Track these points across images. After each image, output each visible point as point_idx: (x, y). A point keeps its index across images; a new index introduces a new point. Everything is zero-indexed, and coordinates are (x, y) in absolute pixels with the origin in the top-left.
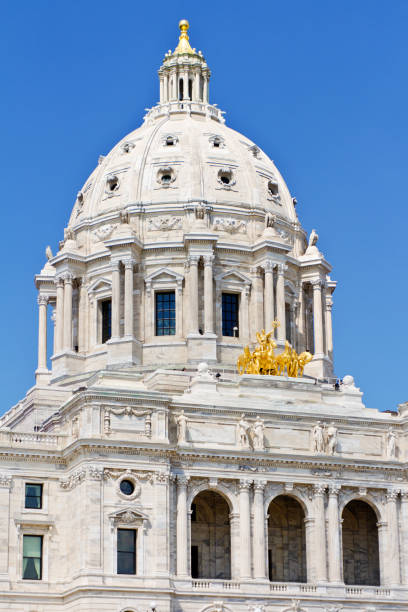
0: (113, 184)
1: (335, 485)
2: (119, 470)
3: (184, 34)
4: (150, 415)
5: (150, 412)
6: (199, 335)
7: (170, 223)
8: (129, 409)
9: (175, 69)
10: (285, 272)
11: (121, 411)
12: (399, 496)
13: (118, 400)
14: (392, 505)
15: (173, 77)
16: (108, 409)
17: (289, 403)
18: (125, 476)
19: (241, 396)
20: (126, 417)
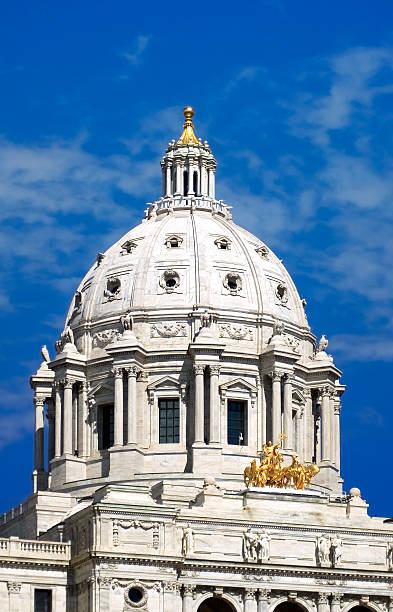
0: (114, 286)
1: (338, 593)
2: (127, 579)
3: (189, 122)
4: (158, 527)
5: (158, 524)
6: (204, 445)
7: (173, 330)
8: (137, 523)
11: (129, 524)
13: (126, 514)
16: (116, 522)
17: (295, 515)
18: (133, 585)
19: (247, 509)
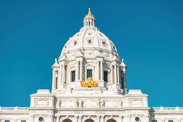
1: (103, 115)
2: (39, 115)
3: (89, 11)
4: (48, 100)
5: (48, 99)
8: (42, 99)
9: (88, 19)
10: (103, 62)
11: (40, 99)
12: (123, 117)
13: (39, 96)
14: (120, 120)
15: (88, 21)
16: (37, 99)
17: (91, 94)
19: (77, 93)
20: (42, 101)
